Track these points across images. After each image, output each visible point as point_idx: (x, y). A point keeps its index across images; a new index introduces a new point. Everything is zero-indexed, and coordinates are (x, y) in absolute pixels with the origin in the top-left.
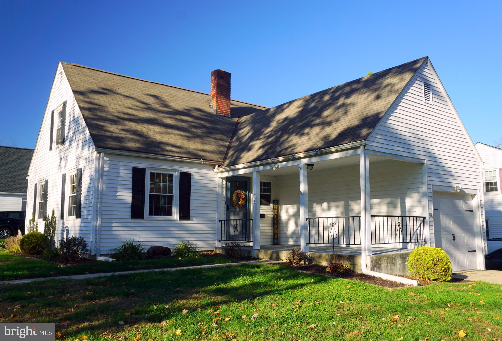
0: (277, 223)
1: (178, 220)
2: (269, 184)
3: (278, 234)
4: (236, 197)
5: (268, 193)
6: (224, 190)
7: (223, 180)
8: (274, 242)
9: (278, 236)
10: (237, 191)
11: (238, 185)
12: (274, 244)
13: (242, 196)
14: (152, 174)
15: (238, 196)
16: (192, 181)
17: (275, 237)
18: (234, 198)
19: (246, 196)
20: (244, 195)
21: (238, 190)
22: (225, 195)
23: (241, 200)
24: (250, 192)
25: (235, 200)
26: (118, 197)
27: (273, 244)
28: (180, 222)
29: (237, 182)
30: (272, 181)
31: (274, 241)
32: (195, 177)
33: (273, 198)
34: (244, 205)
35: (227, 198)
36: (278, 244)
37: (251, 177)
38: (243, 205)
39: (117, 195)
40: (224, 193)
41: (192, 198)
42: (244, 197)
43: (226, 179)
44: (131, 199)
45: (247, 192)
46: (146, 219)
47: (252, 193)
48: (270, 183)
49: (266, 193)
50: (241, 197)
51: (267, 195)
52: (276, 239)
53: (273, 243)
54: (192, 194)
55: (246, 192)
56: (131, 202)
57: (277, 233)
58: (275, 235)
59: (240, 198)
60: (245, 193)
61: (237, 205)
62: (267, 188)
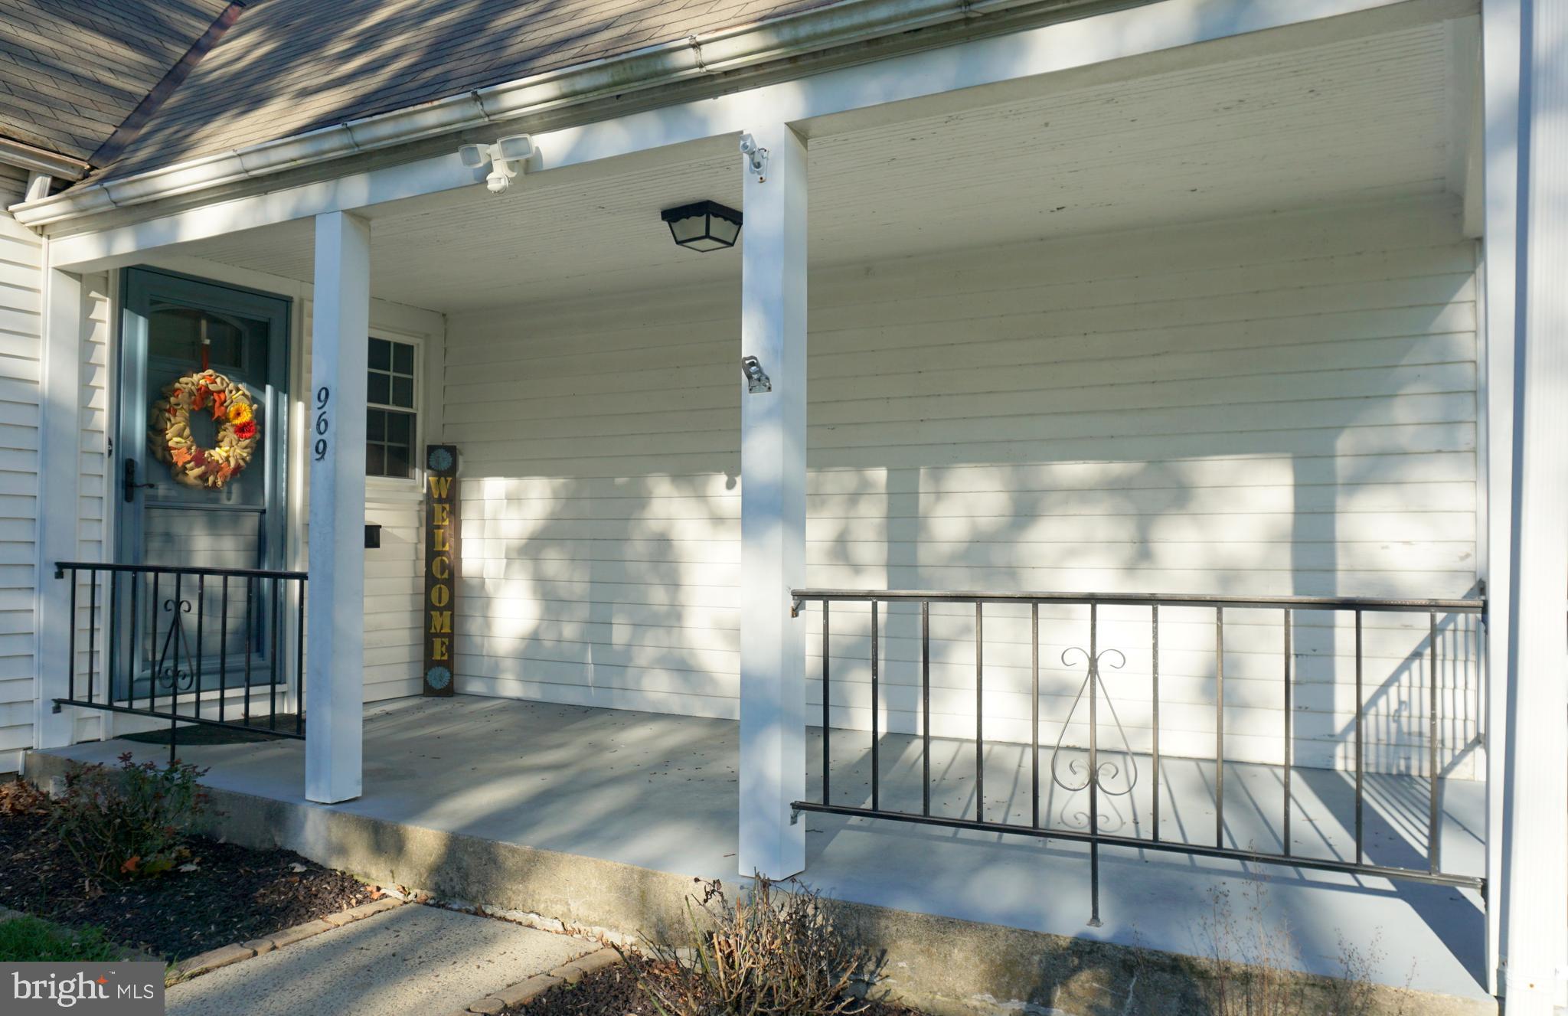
0: (446, 575)
2: (405, 353)
3: (451, 636)
4: (192, 412)
5: (396, 403)
6: (102, 379)
7: (91, 295)
8: (426, 682)
9: (450, 649)
10: (199, 380)
11: (207, 342)
12: (429, 691)
13: (232, 410)
15: (210, 411)
17: (437, 657)
18: (181, 420)
19: (260, 415)
20: (244, 405)
21: (209, 372)
22: (102, 419)
23: (228, 435)
24: (286, 391)
25: (182, 434)
27: (422, 692)
29: (204, 324)
30: (418, 341)
31: (426, 674)
33: (423, 435)
34: (248, 473)
36: (449, 692)
37: (296, 300)
38: (238, 468)
40: (102, 400)
42: (246, 417)
43: (114, 283)
45: (269, 388)
47: (299, 399)
48: (410, 348)
49: (387, 403)
50: (226, 414)
51: (392, 414)
52: (440, 663)
53: (421, 682)
55: (264, 390)
57: (446, 630)
58: (437, 642)
59: (220, 422)
60: (257, 394)
61: (198, 465)
62: (392, 374)
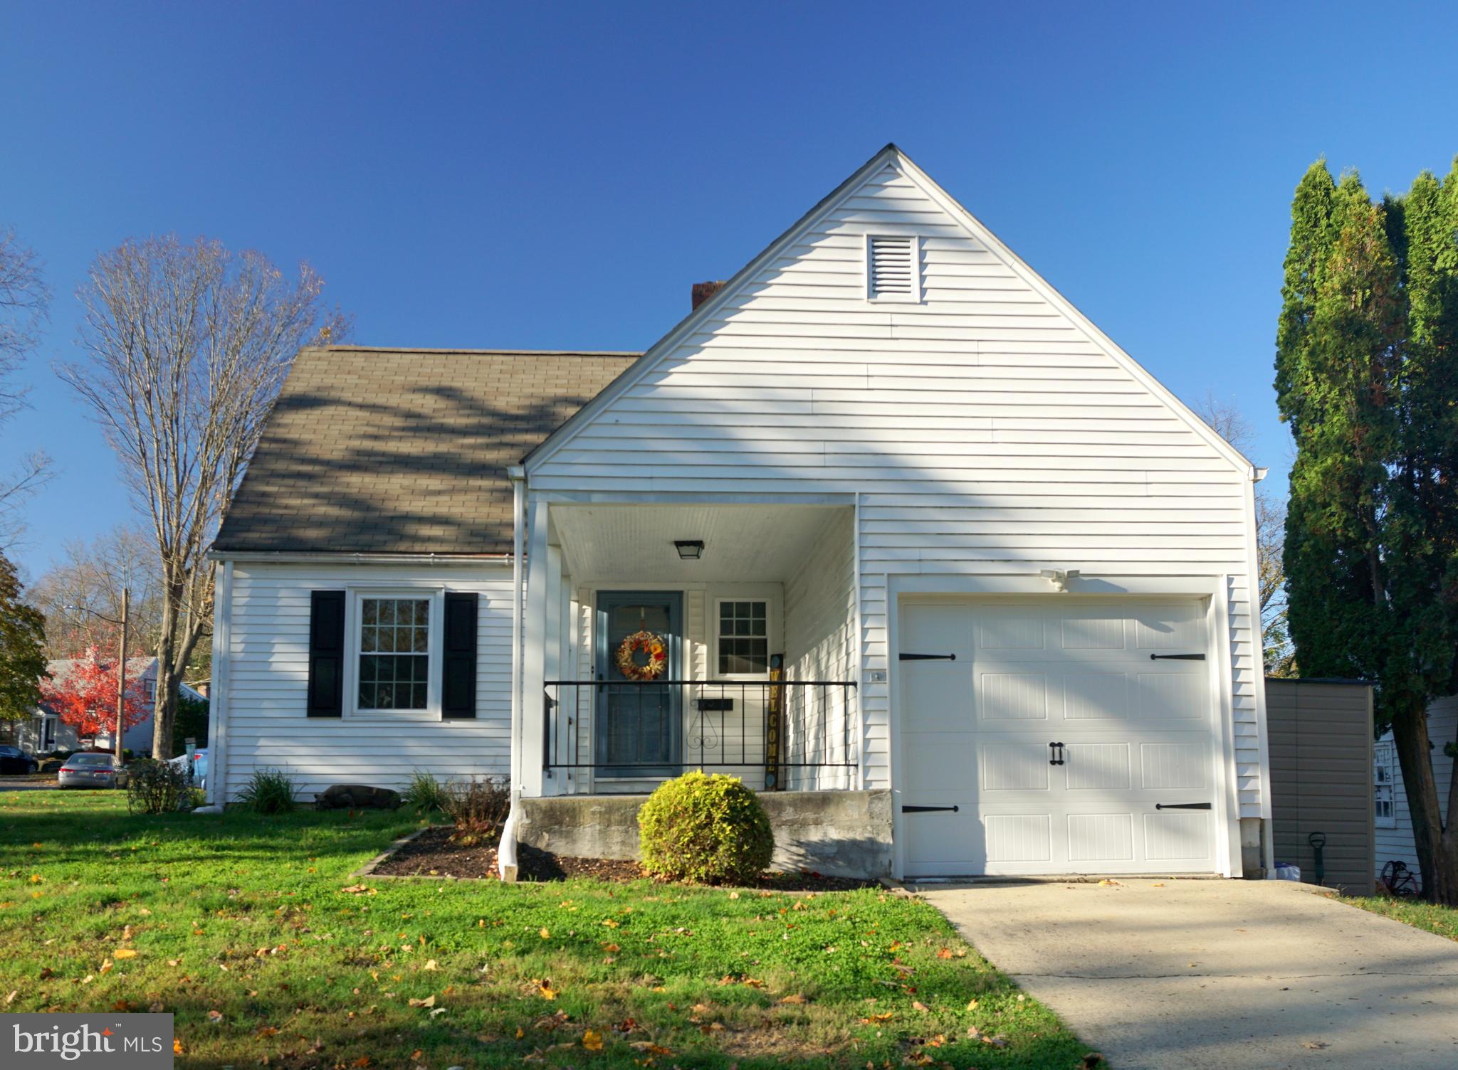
1: (440, 719)
2: (760, 608)
4: (632, 652)
5: (753, 634)
6: (589, 633)
7: (584, 607)
8: (766, 784)
10: (637, 636)
12: (768, 787)
13: (653, 647)
14: (368, 605)
15: (641, 650)
16: (481, 613)
18: (627, 653)
19: (666, 647)
20: (658, 644)
21: (640, 633)
22: (589, 648)
23: (652, 659)
24: (680, 635)
25: (626, 661)
26: (275, 667)
28: (445, 725)
29: (642, 609)
30: (768, 599)
31: (766, 780)
32: (493, 604)
33: (772, 648)
34: (662, 675)
35: (598, 656)
37: (685, 592)
38: (656, 674)
39: (271, 660)
40: (588, 641)
41: (480, 659)
42: (659, 650)
43: (594, 597)
44: (307, 669)
45: (670, 635)
46: (350, 719)
47: (688, 638)
48: (763, 605)
49: (748, 634)
50: (650, 650)
51: (750, 640)
54: (480, 650)
56: (306, 676)
59: (646, 656)
60: (665, 637)
61: (635, 674)
62: (751, 619)
